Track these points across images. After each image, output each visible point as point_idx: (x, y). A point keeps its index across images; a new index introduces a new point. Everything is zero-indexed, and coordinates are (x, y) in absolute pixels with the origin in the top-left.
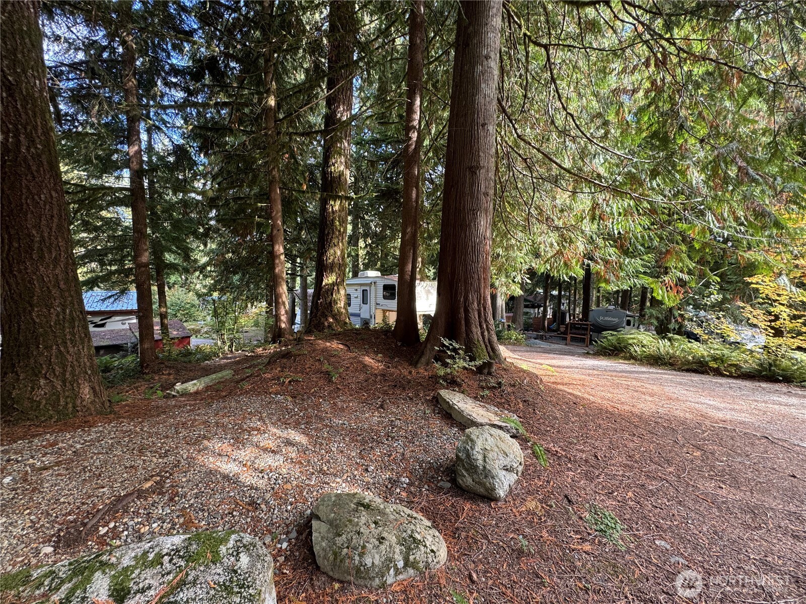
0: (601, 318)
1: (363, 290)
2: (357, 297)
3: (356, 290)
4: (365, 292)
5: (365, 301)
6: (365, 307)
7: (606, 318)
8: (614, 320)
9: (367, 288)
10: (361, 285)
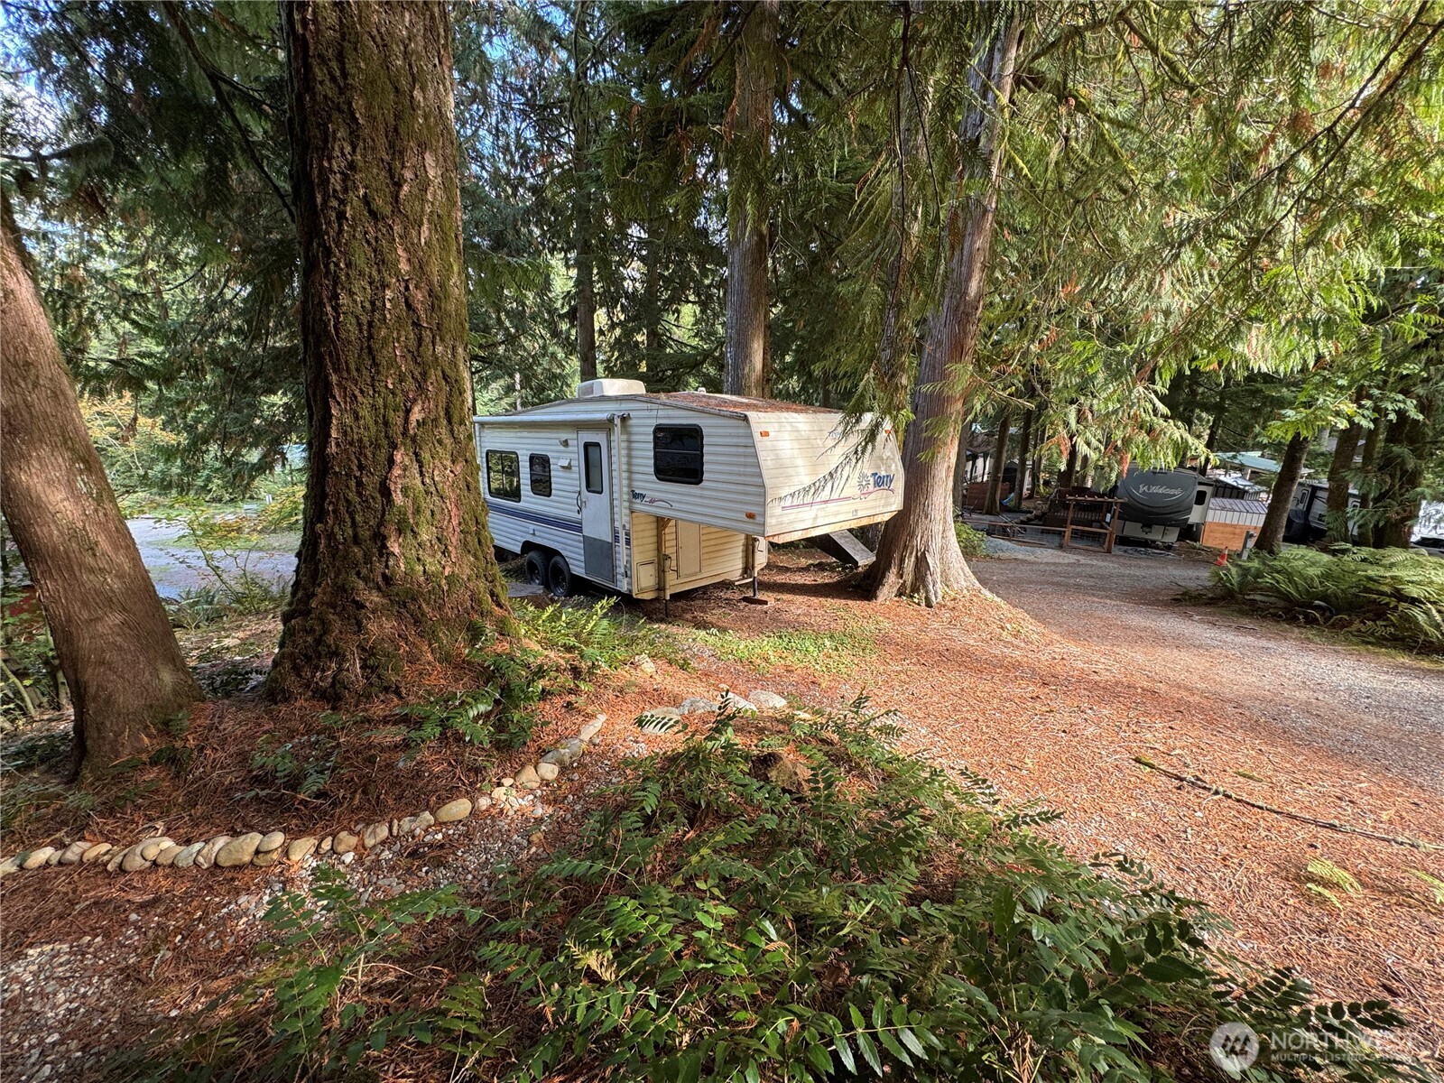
0: (1143, 488)
1: (587, 446)
2: (568, 468)
3: (566, 443)
4: (591, 449)
5: (593, 480)
6: (596, 503)
7: (1155, 489)
8: (1172, 492)
9: (599, 437)
10: (579, 426)
